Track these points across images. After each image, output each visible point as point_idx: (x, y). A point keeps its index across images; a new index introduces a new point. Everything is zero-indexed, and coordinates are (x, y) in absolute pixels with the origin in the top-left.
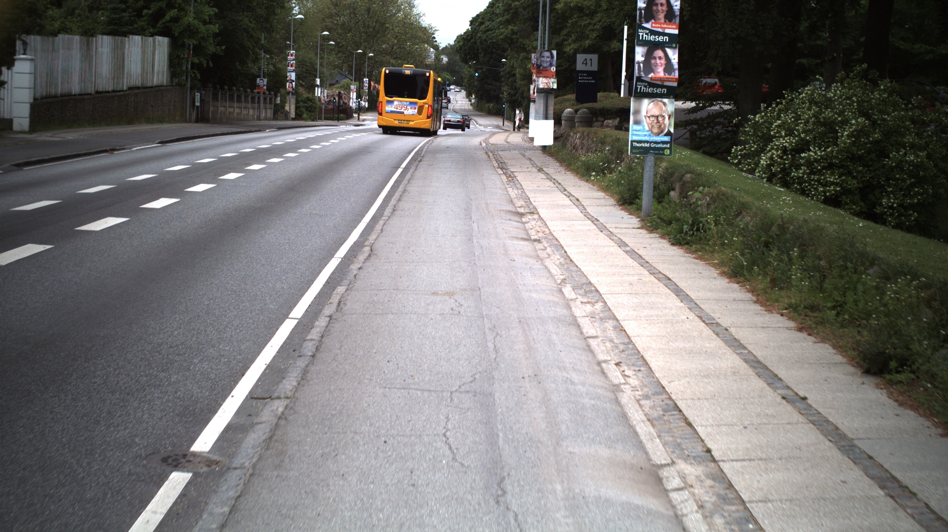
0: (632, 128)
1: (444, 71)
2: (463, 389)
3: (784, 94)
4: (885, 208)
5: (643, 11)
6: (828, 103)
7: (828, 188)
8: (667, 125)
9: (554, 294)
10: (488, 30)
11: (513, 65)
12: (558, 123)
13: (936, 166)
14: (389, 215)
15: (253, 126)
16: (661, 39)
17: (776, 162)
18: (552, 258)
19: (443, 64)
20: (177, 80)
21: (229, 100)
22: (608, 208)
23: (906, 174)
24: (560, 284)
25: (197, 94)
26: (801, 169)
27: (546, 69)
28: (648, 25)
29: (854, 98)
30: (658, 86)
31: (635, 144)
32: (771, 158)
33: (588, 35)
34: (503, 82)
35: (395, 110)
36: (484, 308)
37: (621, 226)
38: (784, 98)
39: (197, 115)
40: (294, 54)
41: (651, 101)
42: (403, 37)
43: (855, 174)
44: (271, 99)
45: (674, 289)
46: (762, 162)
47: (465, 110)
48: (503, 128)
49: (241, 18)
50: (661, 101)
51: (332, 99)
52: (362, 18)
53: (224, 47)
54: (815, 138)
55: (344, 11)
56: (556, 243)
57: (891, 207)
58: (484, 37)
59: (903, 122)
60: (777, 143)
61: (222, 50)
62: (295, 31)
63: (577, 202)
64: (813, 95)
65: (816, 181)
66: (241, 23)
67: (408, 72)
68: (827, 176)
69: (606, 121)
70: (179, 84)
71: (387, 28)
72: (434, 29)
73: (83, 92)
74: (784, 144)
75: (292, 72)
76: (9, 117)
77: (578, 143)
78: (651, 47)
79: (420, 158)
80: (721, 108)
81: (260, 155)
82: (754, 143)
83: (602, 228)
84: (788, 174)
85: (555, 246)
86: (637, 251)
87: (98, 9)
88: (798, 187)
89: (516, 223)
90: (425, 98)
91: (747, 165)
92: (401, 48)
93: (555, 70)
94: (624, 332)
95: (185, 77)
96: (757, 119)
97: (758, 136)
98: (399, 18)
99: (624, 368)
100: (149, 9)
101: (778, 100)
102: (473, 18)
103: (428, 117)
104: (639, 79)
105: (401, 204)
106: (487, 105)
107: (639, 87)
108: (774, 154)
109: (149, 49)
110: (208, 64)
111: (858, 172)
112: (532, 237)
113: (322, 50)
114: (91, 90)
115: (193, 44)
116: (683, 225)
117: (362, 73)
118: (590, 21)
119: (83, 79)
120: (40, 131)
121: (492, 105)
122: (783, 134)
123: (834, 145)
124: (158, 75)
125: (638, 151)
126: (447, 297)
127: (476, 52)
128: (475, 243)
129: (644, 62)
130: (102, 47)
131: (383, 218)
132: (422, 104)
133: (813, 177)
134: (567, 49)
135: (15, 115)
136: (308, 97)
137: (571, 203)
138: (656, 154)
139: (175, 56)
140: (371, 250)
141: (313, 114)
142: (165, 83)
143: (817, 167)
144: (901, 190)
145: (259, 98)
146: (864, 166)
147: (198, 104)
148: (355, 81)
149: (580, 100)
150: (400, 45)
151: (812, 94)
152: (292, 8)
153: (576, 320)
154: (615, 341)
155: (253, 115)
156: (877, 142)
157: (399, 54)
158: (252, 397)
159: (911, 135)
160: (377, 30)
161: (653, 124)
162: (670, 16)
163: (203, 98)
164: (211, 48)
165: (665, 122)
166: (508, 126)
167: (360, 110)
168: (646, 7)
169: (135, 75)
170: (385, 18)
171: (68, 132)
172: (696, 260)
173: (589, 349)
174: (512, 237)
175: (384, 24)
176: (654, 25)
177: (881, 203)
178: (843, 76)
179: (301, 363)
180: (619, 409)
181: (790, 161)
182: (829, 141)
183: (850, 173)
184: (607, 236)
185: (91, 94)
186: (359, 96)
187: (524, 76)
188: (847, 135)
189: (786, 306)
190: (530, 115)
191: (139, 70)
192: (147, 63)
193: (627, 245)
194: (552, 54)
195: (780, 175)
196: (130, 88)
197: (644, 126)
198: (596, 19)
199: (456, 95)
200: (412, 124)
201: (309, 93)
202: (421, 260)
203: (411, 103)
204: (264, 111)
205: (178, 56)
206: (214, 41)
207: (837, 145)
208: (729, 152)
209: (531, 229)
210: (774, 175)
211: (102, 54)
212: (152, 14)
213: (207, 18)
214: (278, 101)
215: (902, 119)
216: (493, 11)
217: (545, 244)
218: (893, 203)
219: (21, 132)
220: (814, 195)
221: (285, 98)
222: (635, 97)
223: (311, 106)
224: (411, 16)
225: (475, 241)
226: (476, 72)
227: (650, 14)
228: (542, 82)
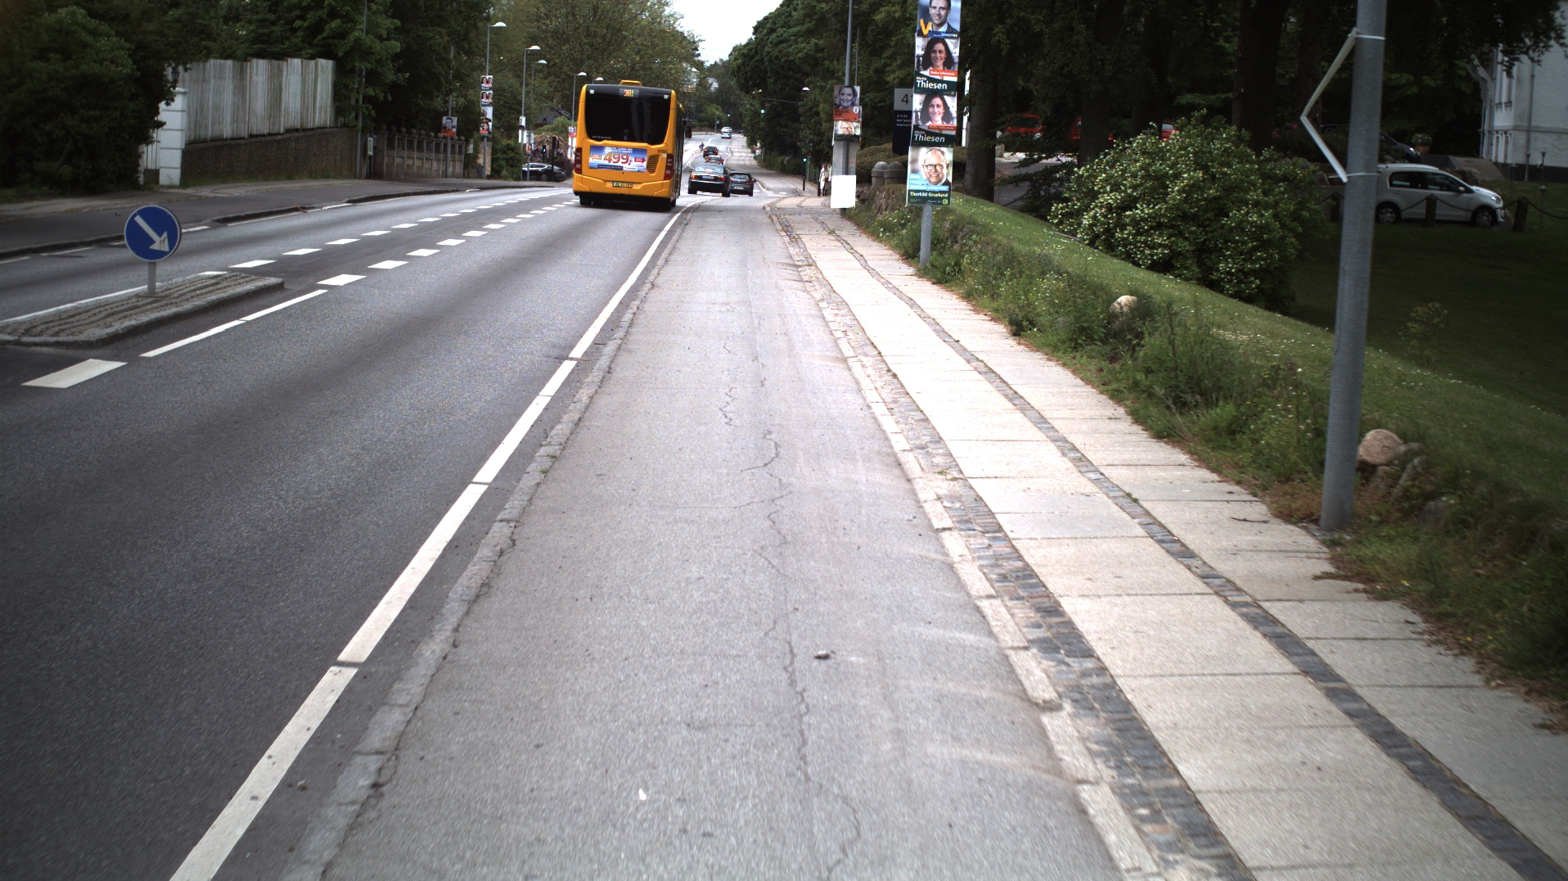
0: (910, 177)
1: (712, 103)
3: (1113, 144)
4: (1222, 274)
5: (921, 58)
6: (1160, 154)
7: (1155, 251)
8: (945, 174)
10: (781, 42)
11: (817, 97)
12: (863, 179)
13: (1283, 226)
16: (939, 86)
18: (818, 291)
19: (711, 93)
20: (343, 119)
21: (408, 148)
23: (1247, 234)
24: (818, 301)
25: (369, 138)
26: (1126, 229)
27: (847, 110)
28: (926, 73)
29: (1191, 149)
30: (935, 135)
31: (912, 193)
32: (1094, 217)
34: (802, 123)
35: (606, 162)
38: (1113, 148)
39: (370, 168)
40: (490, 80)
41: (929, 150)
42: (650, 51)
43: (1187, 235)
44: (460, 147)
46: (1085, 222)
47: (745, 166)
48: (805, 190)
49: (431, 35)
50: (940, 150)
51: (541, 147)
52: (585, 22)
53: (406, 75)
54: (1142, 193)
55: (556, 10)
56: (826, 282)
57: (1229, 273)
58: (775, 53)
59: (1248, 177)
60: (1102, 200)
61: (403, 78)
62: (491, 44)
63: (860, 258)
65: (1142, 243)
66: (432, 42)
67: (629, 93)
68: (1155, 237)
70: (345, 125)
73: (235, 136)
74: (1109, 201)
75: (488, 106)
76: (154, 168)
77: (883, 204)
78: (930, 94)
82: (1078, 200)
84: (1113, 236)
85: (824, 284)
87: (236, 20)
88: (1123, 251)
90: (661, 142)
91: (1068, 225)
92: (646, 69)
93: (858, 111)
95: (354, 115)
96: (1081, 173)
97: (1082, 192)
98: (643, 23)
100: (305, 20)
101: (1106, 151)
102: (759, 22)
106: (780, 159)
107: (917, 135)
108: (1098, 213)
109: (311, 77)
110: (385, 97)
111: (1191, 233)
112: (805, 279)
113: (529, 73)
114: (244, 133)
115: (366, 69)
119: (235, 119)
120: (195, 185)
121: (787, 158)
122: (1109, 189)
123: (1163, 202)
124: (320, 113)
125: (915, 201)
126: (724, 306)
127: (762, 75)
129: (921, 111)
130: (257, 74)
132: (656, 153)
133: (1139, 238)
135: (162, 165)
136: (508, 145)
138: (934, 204)
139: (341, 86)
141: (515, 169)
142: (328, 125)
143: (1144, 227)
144: (1241, 253)
145: (445, 145)
146: (1198, 226)
147: (370, 153)
150: (645, 64)
151: (1144, 144)
153: (823, 316)
155: (438, 170)
156: (1216, 199)
159: (1256, 191)
160: (608, 39)
161: (931, 173)
162: (948, 63)
163: (377, 145)
164: (390, 76)
165: (944, 171)
168: (923, 55)
169: (293, 112)
170: (621, 22)
174: (785, 279)
176: (932, 72)
177: (1218, 268)
181: (1115, 219)
182: (1159, 198)
183: (1181, 234)
185: (244, 138)
188: (1178, 191)
191: (298, 105)
192: (309, 96)
194: (854, 91)
195: (1104, 237)
196: (288, 131)
197: (922, 175)
199: (730, 143)
200: (637, 189)
201: (509, 138)
203: (635, 150)
204: (451, 163)
205: (346, 87)
206: (394, 66)
207: (1166, 202)
208: (1049, 211)
209: (806, 275)
210: (1097, 236)
211: (257, 84)
212: (308, 28)
213: (384, 33)
214: (471, 151)
215: (1246, 174)
216: (790, 12)
217: (815, 283)
218: (1231, 268)
219: (171, 187)
220: (1140, 259)
221: (479, 146)
222: (912, 145)
223: (512, 158)
224: (662, 19)
225: (749, 280)
226: (763, 106)
227: (928, 61)
228: (841, 127)
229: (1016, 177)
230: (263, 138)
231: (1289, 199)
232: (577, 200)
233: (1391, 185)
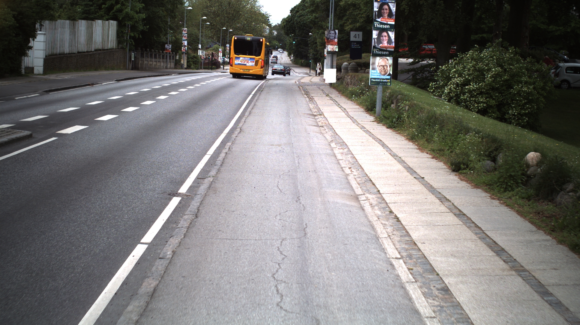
0: (371, 71)
1: (275, 39)
2: (285, 174)
3: (458, 55)
4: (510, 115)
5: (377, 13)
6: (481, 59)
7: (480, 105)
8: (389, 70)
9: (326, 146)
10: (301, 16)
11: (316, 37)
12: (339, 70)
13: (538, 93)
15: (164, 72)
16: (385, 27)
17: (453, 91)
18: (328, 133)
19: (274, 36)
20: (121, 45)
21: (150, 57)
22: (359, 112)
23: (522, 97)
24: (330, 142)
25: (132, 53)
26: (466, 95)
27: (332, 40)
28: (379, 20)
29: (495, 57)
30: (384, 51)
31: (373, 80)
32: (450, 89)
33: (358, 20)
34: (309, 47)
35: (241, 63)
36: (294, 150)
37: (365, 120)
38: (458, 57)
39: (133, 65)
40: (186, 30)
41: (380, 58)
42: (250, 20)
43: (494, 97)
44: (173, 57)
45: (382, 144)
46: (445, 91)
47: (287, 64)
48: (309, 74)
49: (158, 10)
50: (386, 58)
51: (208, 56)
52: (225, 9)
53: (148, 27)
54: (473, 78)
55: (214, 4)
56: (331, 127)
57: (514, 115)
58: (299, 20)
59: (521, 70)
60: (454, 81)
62: (186, 16)
63: (344, 110)
65: (473, 101)
66: (158, 13)
67: (249, 39)
68: (479, 98)
69: (367, 70)
70: (122, 48)
71: (241, 14)
72: (268, 15)
73: (71, 52)
74: (457, 82)
75: (185, 40)
76: (32, 66)
77: (349, 81)
78: (381, 31)
79: (261, 89)
80: (427, 62)
81: (165, 90)
82: (442, 81)
83: (355, 121)
84: (459, 98)
86: (369, 130)
87: (77, 4)
88: (464, 104)
89: (312, 119)
90: (260, 56)
91: (438, 92)
93: (337, 41)
94: (355, 158)
95: (125, 44)
96: (443, 68)
97: (444, 77)
98: (248, 9)
99: (352, 169)
100: (106, 4)
101: (455, 58)
102: (292, 9)
103: (262, 68)
104: (375, 47)
105: (253, 111)
106: (300, 61)
107: (375, 51)
108: (452, 87)
109: (106, 28)
110: (139, 36)
111: (496, 96)
112: (319, 125)
113: (202, 28)
114: (75, 51)
115: (131, 25)
116: (394, 119)
117: (226, 41)
118: (360, 12)
119: (71, 45)
120: (49, 74)
121: (303, 61)
122: (457, 76)
123: (483, 82)
124: (111, 43)
125: (374, 83)
126: (278, 147)
127: (294, 29)
129: (377, 38)
130: (81, 27)
131: (245, 117)
132: (258, 59)
133: (472, 99)
134: (346, 28)
135: (35, 65)
136: (194, 56)
137: (341, 110)
138: (383, 85)
139: (120, 32)
140: (241, 130)
141: (196, 65)
142: (115, 48)
143: (474, 94)
144: (519, 106)
145: (167, 56)
146: (499, 93)
147: (133, 59)
148: (221, 46)
149: (352, 58)
150: (248, 24)
151: (473, 55)
152: (185, 3)
153: (335, 155)
154: (350, 161)
155: (163, 66)
156: (506, 80)
157: (248, 30)
158: (198, 178)
159: (525, 77)
160: (234, 15)
161: (381, 70)
162: (390, 15)
163: (135, 56)
164: (141, 27)
166: (313, 74)
167: (224, 63)
168: (378, 11)
169: (98, 43)
170: (239, 9)
171: (64, 75)
172: (397, 134)
173: (339, 163)
174: (310, 125)
175: (239, 12)
176: (382, 20)
177: (508, 112)
179: (217, 167)
180: (347, 181)
181: (460, 90)
182: (481, 80)
183: (491, 97)
184: (356, 124)
185: (75, 53)
186: (224, 55)
187: (321, 43)
188: (490, 77)
189: (430, 150)
191: (101, 39)
192: (105, 35)
193: (365, 128)
194: (335, 32)
195: (455, 98)
196: (96, 50)
197: (377, 71)
199: (282, 55)
200: (251, 72)
201: (195, 53)
202: (265, 133)
203: (251, 58)
204: (169, 63)
205: (122, 32)
206: (142, 23)
207: (485, 82)
208: (428, 87)
209: (319, 122)
210: (452, 98)
211: (81, 31)
212: (107, 8)
213: (138, 9)
214: (177, 58)
215: (521, 68)
216: (304, 4)
217: (325, 128)
218: (515, 113)
219: (39, 75)
220: (472, 108)
221: (181, 56)
222: (372, 56)
223: (196, 61)
224: (255, 7)
225: (291, 126)
226: (294, 41)
227: (380, 14)
228: (330, 48)
229: (408, 69)
230: (85, 54)
231: (540, 81)
232: (231, 76)
233: (566, 72)
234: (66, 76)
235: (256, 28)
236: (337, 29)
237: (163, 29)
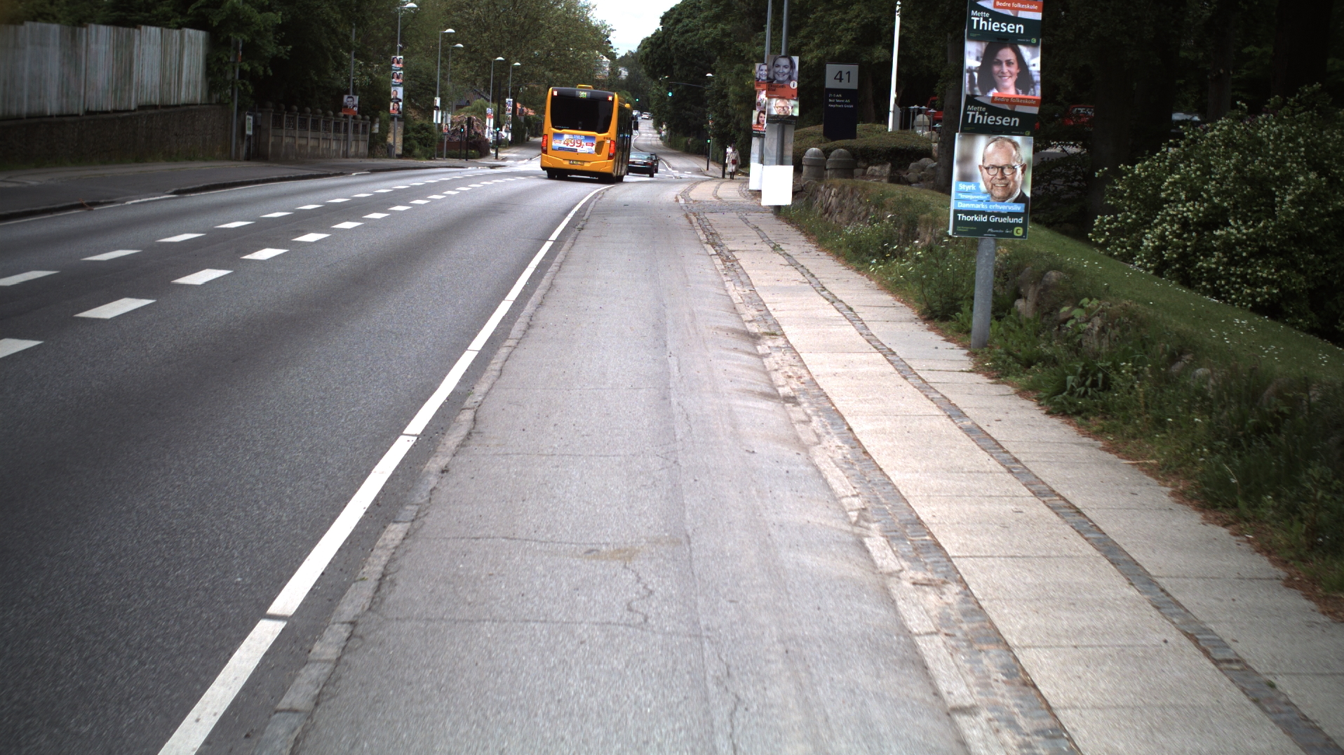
0: (957, 186)
6: (1257, 147)
7: (1258, 290)
8: (1020, 183)
9: (851, 556)
10: (687, 31)
11: (725, 80)
12: (798, 171)
14: (519, 336)
15: (333, 167)
16: (1010, 28)
17: (1170, 243)
18: (825, 444)
19: (622, 80)
20: (218, 96)
21: (300, 127)
22: (904, 325)
25: (248, 117)
26: (1214, 257)
27: (782, 85)
28: (988, 5)
29: (1301, 140)
30: (1003, 113)
31: (962, 217)
32: (1162, 237)
33: (839, 37)
34: (708, 106)
35: (565, 146)
36: (701, 603)
37: (939, 366)
38: (1182, 138)
39: (249, 149)
40: (402, 61)
41: (991, 139)
42: (564, 39)
43: (1302, 266)
44: (364, 126)
45: (1099, 540)
46: (1145, 243)
47: (651, 146)
48: (708, 173)
49: (317, 4)
50: (1010, 141)
51: (459, 127)
52: (504, 11)
53: (290, 48)
54: (1235, 206)
56: (827, 405)
58: (681, 41)
60: (1172, 212)
61: (287, 51)
63: (850, 313)
64: (1232, 133)
65: (1238, 277)
66: (319, 11)
67: (583, 94)
68: (1258, 268)
69: (870, 168)
70: (220, 102)
71: (542, 25)
72: (608, 29)
73: (64, 112)
74: (1185, 214)
75: (399, 86)
77: (833, 204)
78: (995, 42)
79: (582, 223)
80: (1064, 150)
82: (1131, 211)
83: (906, 371)
84: (1191, 264)
85: (826, 410)
86: (985, 428)
88: (1208, 286)
89: (746, 357)
90: (606, 131)
91: (1119, 246)
92: (561, 55)
93: (796, 86)
94: (1033, 691)
95: (229, 91)
96: (1137, 172)
97: (1138, 199)
98: (559, 12)
101: (1171, 141)
102: (666, 13)
103: (610, 158)
104: (971, 100)
105: (543, 313)
106: (684, 140)
107: (971, 113)
108: (1167, 230)
109: (174, 48)
110: (265, 71)
111: (1308, 263)
112: (781, 391)
113: (445, 56)
114: (78, 108)
115: (244, 41)
116: (1066, 375)
117: (503, 90)
118: (843, 16)
119: (65, 91)
121: (690, 139)
122: (1183, 197)
123: (1268, 217)
124: (188, 89)
125: (966, 229)
126: (617, 565)
127: (669, 62)
128: (676, 409)
129: (980, 70)
130: (97, 42)
131: (507, 344)
132: (602, 139)
133: (1233, 269)
136: (422, 125)
137: (840, 315)
138: (999, 235)
140: (474, 422)
141: (429, 149)
142: (198, 100)
143: (1241, 253)
145: (346, 125)
146: (1317, 253)
147: (249, 132)
148: (493, 101)
149: (830, 134)
150: (560, 51)
151: (1230, 132)
153: (914, 646)
154: (1021, 722)
155: (337, 151)
160: (526, 28)
161: (993, 181)
163: (259, 123)
164: (271, 48)
165: (1016, 178)
166: (714, 171)
167: (499, 144)
169: (149, 86)
170: (538, 12)
172: (1108, 455)
174: (744, 391)
175: (536, 19)
176: (998, 4)
178: (1278, 102)
181: (1194, 241)
182: (1260, 211)
183: (1294, 265)
184: (918, 388)
185: (77, 115)
186: (498, 124)
187: (741, 97)
188: (1292, 201)
190: (752, 156)
191: (157, 79)
192: (171, 69)
193: (964, 415)
194: (792, 62)
195: (1177, 266)
196: (141, 107)
197: (977, 185)
198: (851, 14)
201: (424, 118)
202: (569, 450)
203: (587, 137)
204: (354, 143)
205: (219, 60)
206: (275, 38)
208: (1090, 226)
209: (776, 370)
210: (1166, 264)
211: (97, 53)
214: (377, 130)
216: (695, 3)
217: (807, 408)
221: (388, 126)
222: (962, 131)
223: (426, 138)
224: (576, 9)
225: (674, 400)
226: (669, 90)
228: (775, 106)
230: (105, 116)
234: (33, 179)
235: (577, 59)
236: (795, 54)
237: (329, 54)
